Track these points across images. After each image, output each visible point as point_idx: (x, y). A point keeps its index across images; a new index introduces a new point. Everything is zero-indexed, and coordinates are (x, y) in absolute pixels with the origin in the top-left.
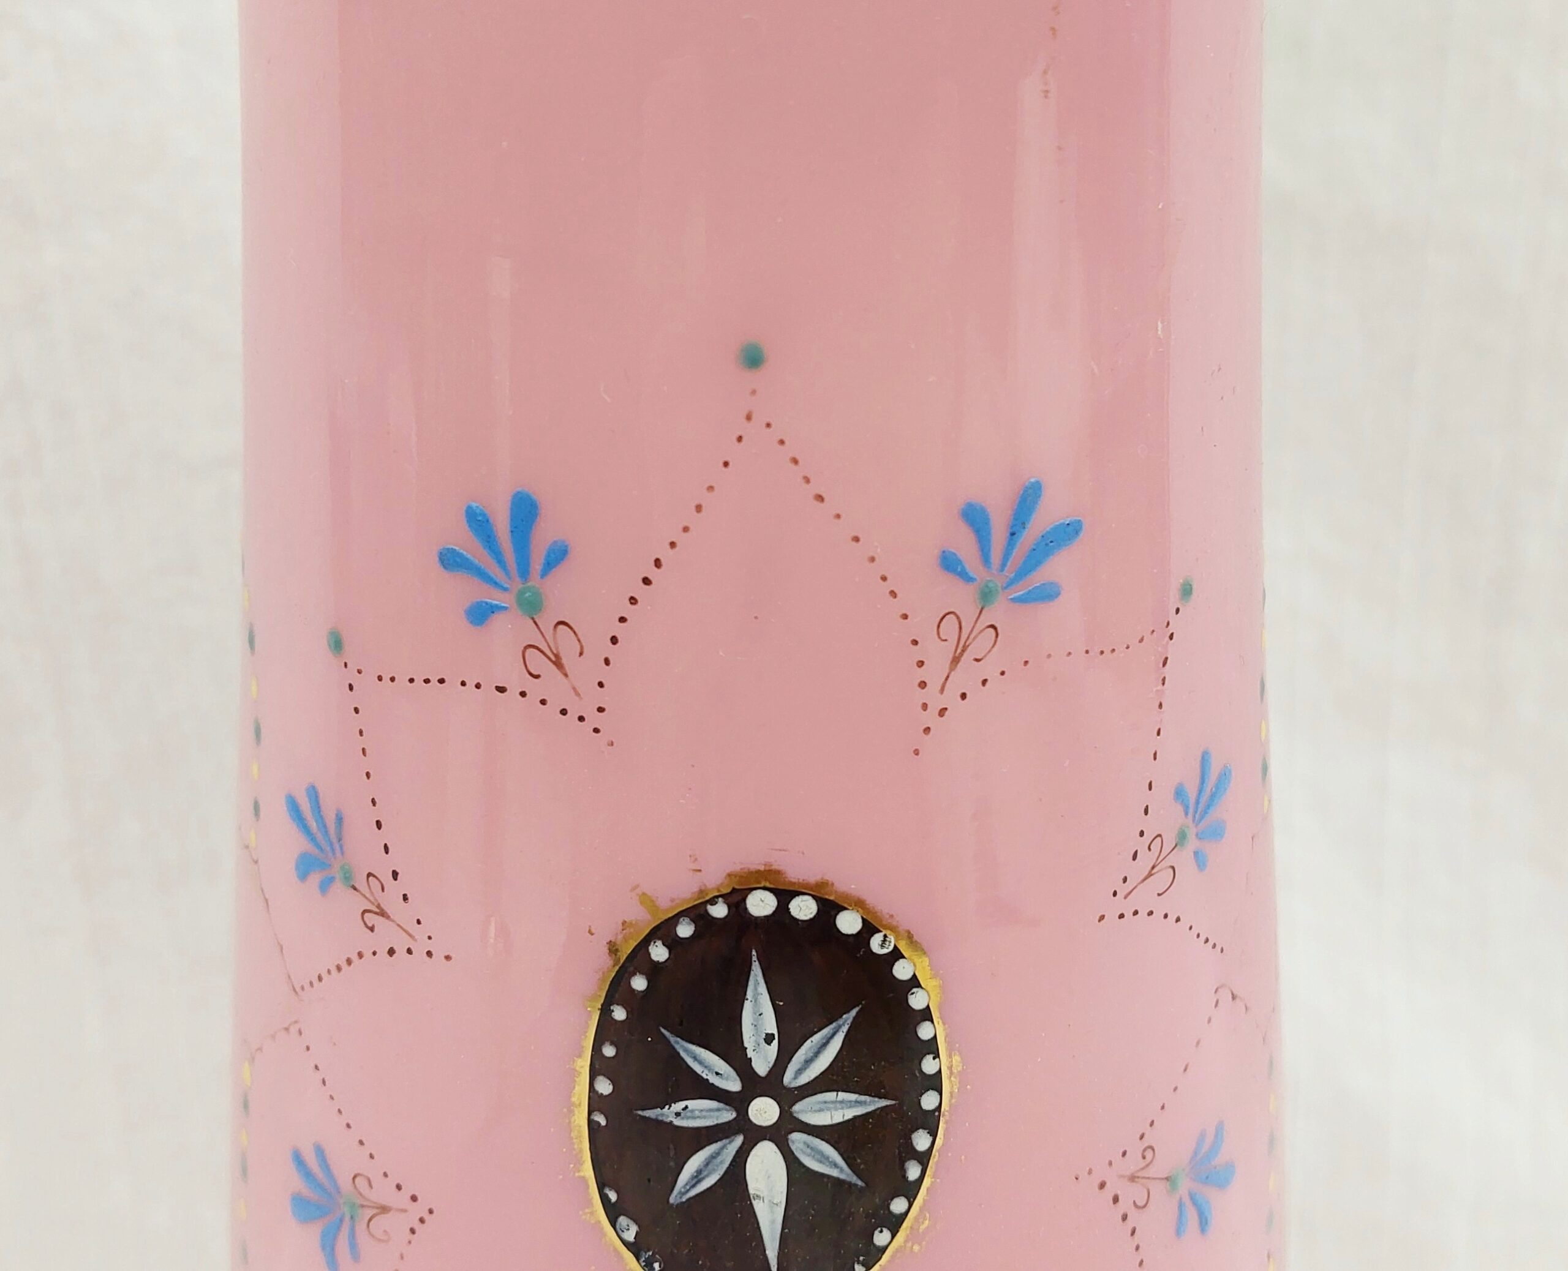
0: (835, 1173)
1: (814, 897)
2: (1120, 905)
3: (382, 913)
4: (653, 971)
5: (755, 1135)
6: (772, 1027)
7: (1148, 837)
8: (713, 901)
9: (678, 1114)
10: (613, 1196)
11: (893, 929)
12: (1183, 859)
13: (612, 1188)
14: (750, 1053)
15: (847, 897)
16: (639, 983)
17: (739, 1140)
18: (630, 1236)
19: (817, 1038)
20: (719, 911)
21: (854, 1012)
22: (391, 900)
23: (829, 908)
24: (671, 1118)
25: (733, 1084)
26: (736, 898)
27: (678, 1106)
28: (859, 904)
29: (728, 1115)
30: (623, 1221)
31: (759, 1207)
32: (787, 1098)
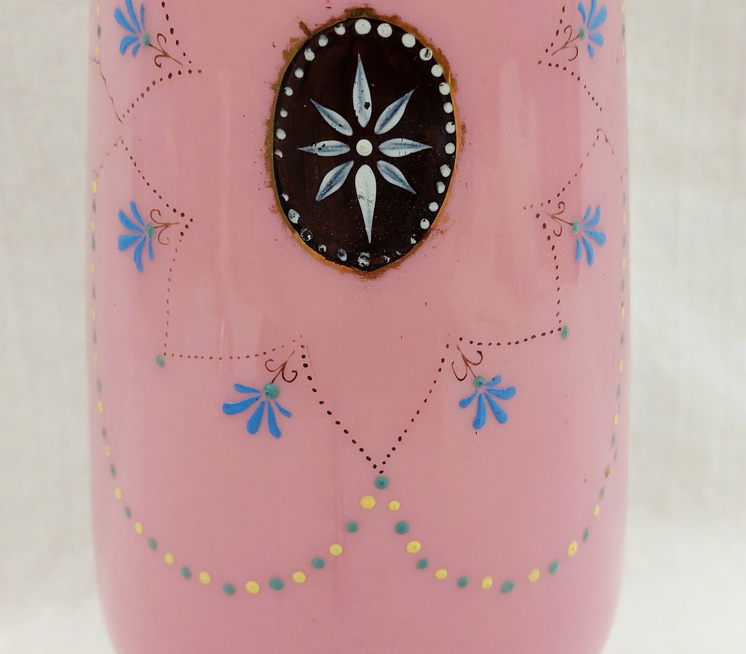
0: (400, 185)
1: (391, 25)
2: (548, 58)
3: (166, 55)
4: (307, 66)
5: (360, 161)
6: (368, 99)
7: (565, 24)
8: (337, 26)
9: (320, 149)
10: (286, 198)
11: (432, 47)
12: (582, 45)
13: (286, 193)
14: (357, 114)
15: (407, 25)
16: (299, 74)
17: (351, 164)
18: (295, 220)
19: (392, 106)
20: (341, 31)
21: (411, 93)
22: (170, 47)
23: (398, 32)
24: (316, 152)
25: (348, 132)
26: (349, 24)
27: (320, 144)
28: (414, 31)
29: (346, 150)
30: (292, 211)
31: (362, 202)
32: (377, 140)
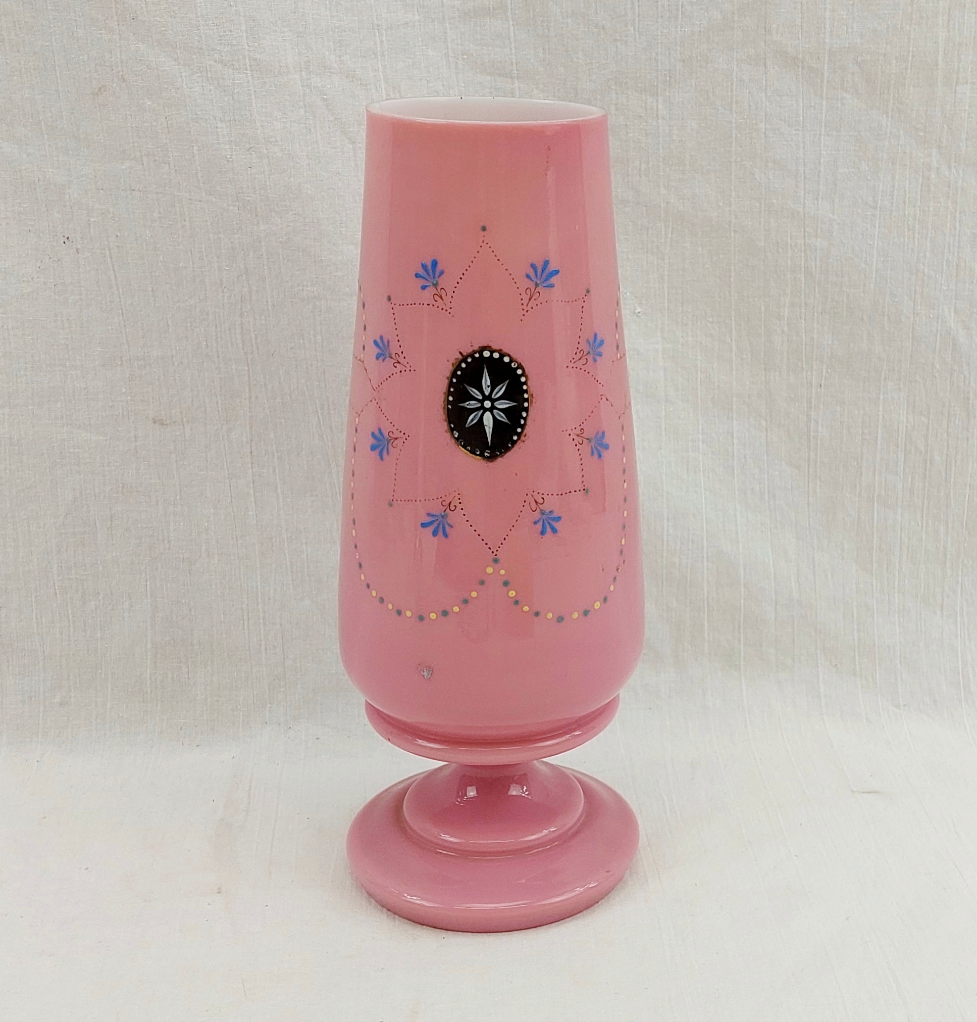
0: (504, 420)
1: (499, 353)
2: (571, 365)
3: (399, 362)
4: (462, 370)
5: (486, 410)
6: (489, 383)
7: (579, 349)
8: (476, 353)
9: (468, 405)
10: (452, 426)
11: (516, 362)
12: (590, 358)
13: (452, 423)
14: (484, 390)
15: (506, 353)
16: (459, 373)
17: (482, 411)
18: (456, 436)
19: (499, 387)
20: (477, 355)
21: (508, 381)
22: (401, 360)
23: (502, 355)
24: (466, 406)
25: (480, 397)
26: (481, 353)
27: (468, 403)
28: (509, 355)
29: (479, 405)
30: (455, 432)
31: (487, 428)
32: (493, 401)
